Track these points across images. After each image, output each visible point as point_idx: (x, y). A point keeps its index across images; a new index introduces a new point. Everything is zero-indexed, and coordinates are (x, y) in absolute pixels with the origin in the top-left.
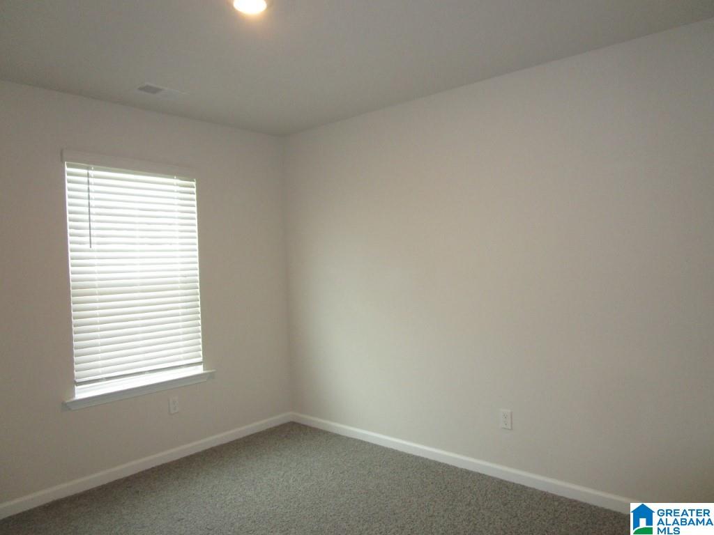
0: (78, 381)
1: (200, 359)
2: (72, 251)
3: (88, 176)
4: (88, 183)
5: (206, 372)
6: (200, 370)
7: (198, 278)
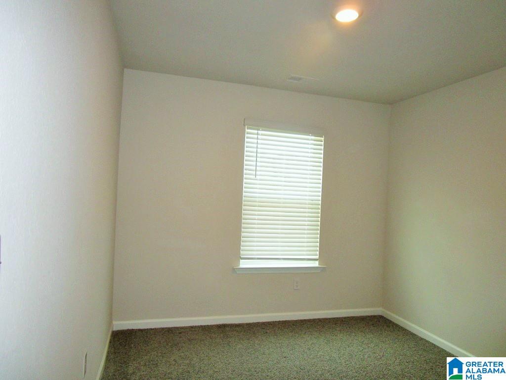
0: (242, 257)
1: (317, 257)
2: (246, 179)
3: (258, 134)
4: (257, 139)
5: (320, 266)
6: (316, 264)
7: (320, 198)
